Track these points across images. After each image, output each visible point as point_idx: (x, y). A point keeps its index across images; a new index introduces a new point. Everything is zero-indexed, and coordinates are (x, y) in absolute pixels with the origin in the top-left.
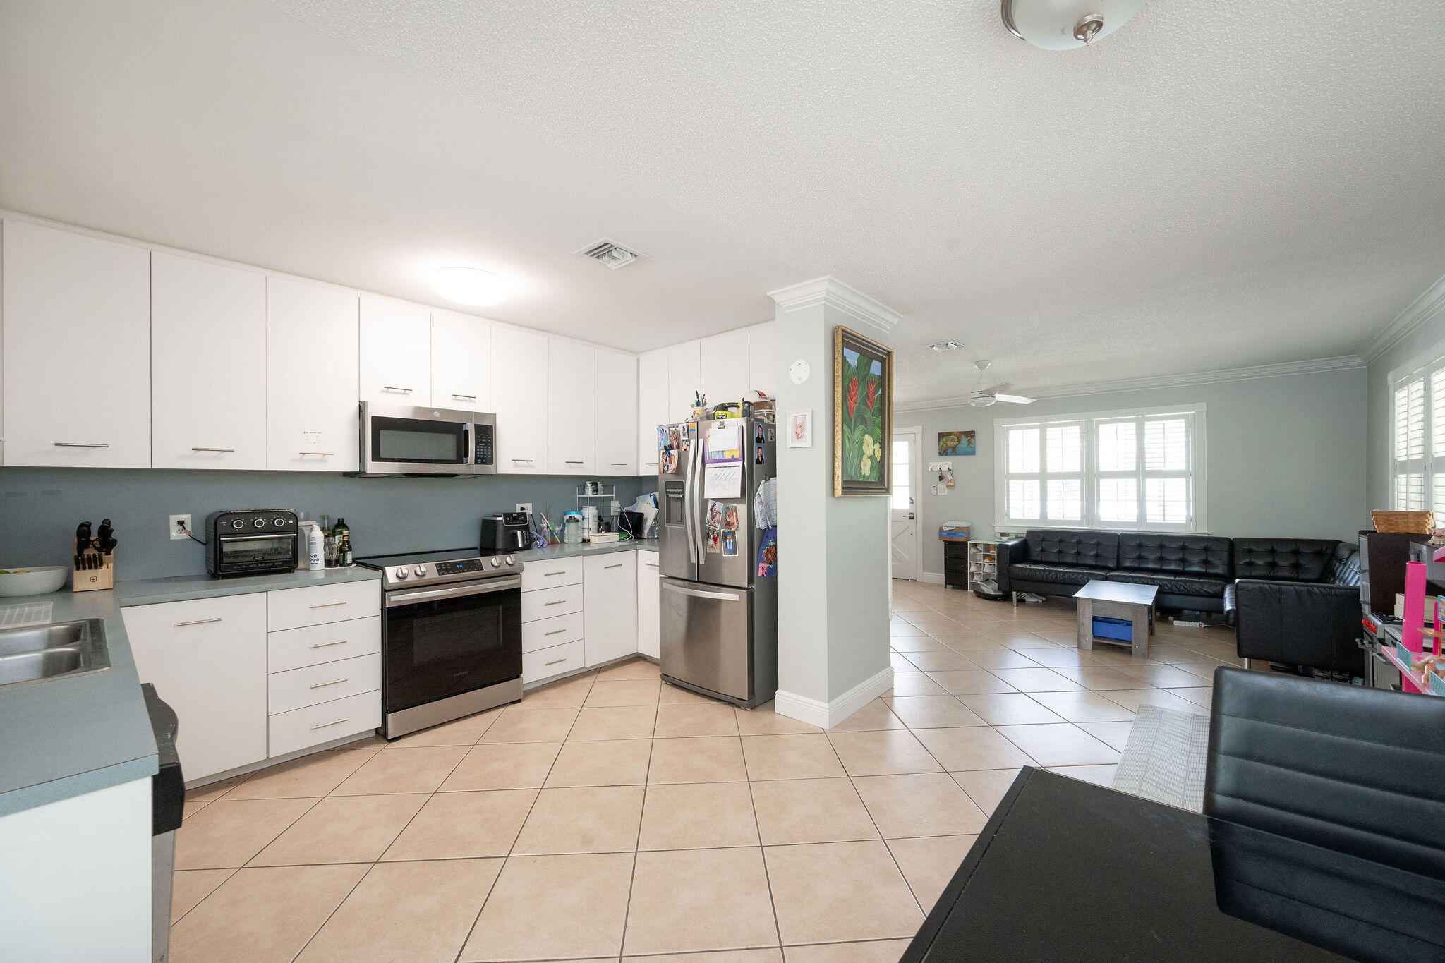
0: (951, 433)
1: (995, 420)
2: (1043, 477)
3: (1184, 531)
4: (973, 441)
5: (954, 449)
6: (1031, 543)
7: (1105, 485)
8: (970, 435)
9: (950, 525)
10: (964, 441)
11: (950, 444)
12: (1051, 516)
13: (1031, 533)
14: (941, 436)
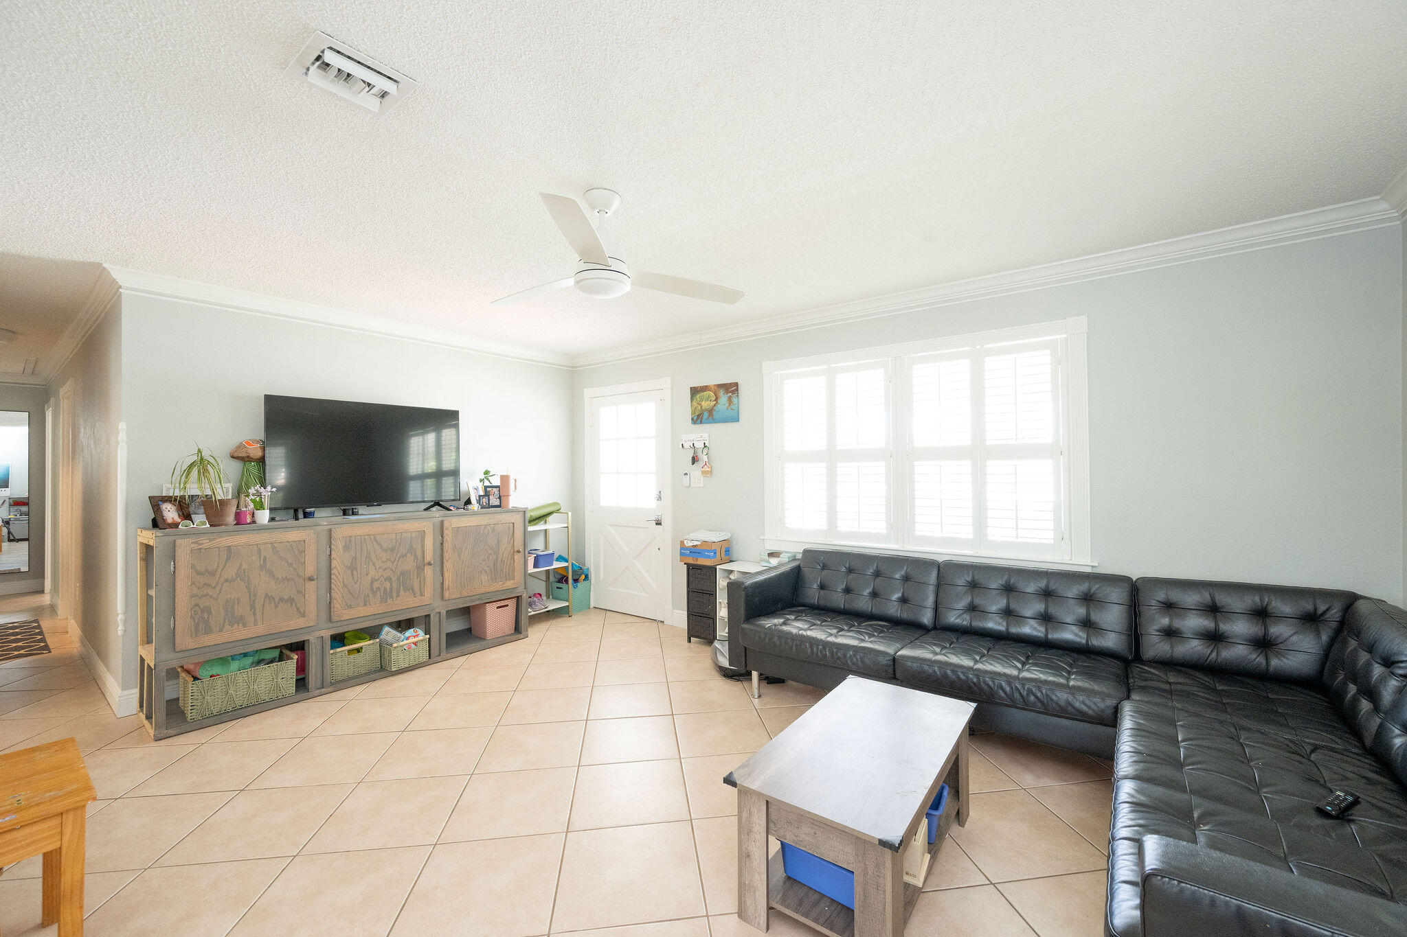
0: (707, 387)
1: (764, 363)
2: (832, 457)
3: (1049, 558)
4: (735, 400)
5: (711, 411)
6: (808, 573)
7: (923, 470)
8: (731, 389)
9: (697, 536)
10: (723, 399)
11: (706, 404)
12: (844, 525)
13: (811, 555)
14: (695, 391)
